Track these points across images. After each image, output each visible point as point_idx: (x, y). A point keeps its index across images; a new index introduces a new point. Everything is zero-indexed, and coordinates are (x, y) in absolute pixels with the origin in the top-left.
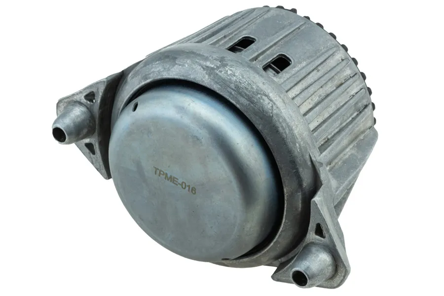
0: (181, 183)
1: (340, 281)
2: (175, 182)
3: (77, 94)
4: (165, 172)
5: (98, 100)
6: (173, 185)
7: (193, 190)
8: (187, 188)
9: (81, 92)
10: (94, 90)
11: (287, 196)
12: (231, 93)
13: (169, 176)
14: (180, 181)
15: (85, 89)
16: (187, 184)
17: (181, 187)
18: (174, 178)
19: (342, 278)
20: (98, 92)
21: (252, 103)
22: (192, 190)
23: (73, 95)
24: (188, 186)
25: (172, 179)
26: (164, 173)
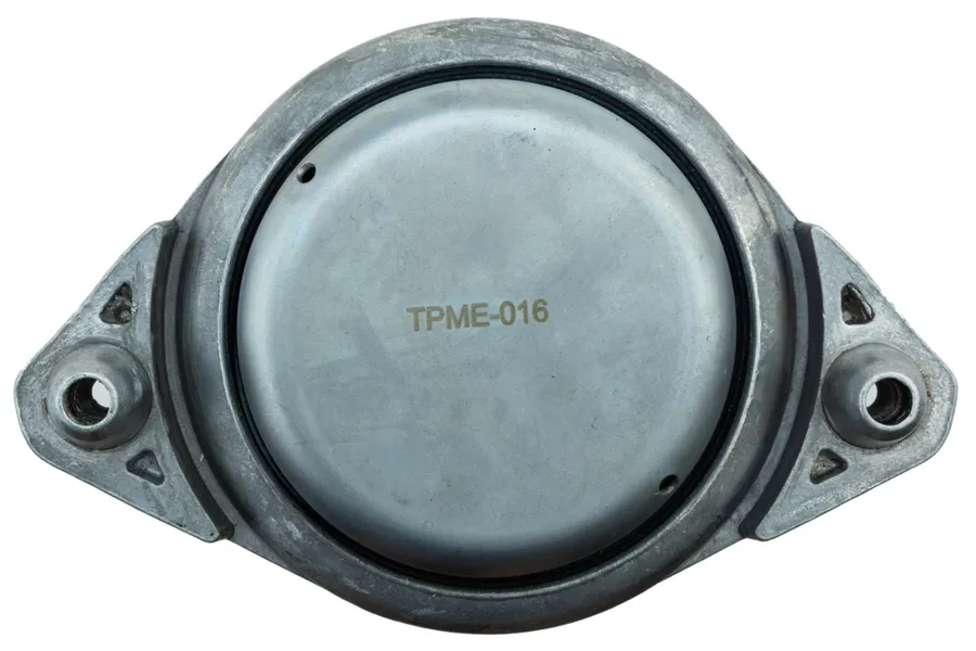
0: (497, 312)
1: (943, 419)
2: (479, 320)
3: (77, 318)
4: (444, 306)
5: (143, 300)
6: (476, 330)
7: (540, 310)
8: (520, 315)
9: (87, 307)
10: (127, 276)
11: (751, 249)
12: (530, 47)
13: (457, 310)
14: (494, 306)
15: (97, 290)
16: (516, 305)
17: (499, 322)
18: (475, 307)
19: (947, 405)
20: (139, 275)
21: (589, 49)
22: (536, 310)
23: (66, 328)
24: (520, 308)
25: (472, 315)
26: (441, 310)
